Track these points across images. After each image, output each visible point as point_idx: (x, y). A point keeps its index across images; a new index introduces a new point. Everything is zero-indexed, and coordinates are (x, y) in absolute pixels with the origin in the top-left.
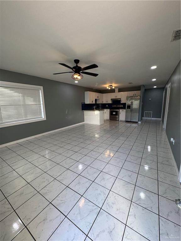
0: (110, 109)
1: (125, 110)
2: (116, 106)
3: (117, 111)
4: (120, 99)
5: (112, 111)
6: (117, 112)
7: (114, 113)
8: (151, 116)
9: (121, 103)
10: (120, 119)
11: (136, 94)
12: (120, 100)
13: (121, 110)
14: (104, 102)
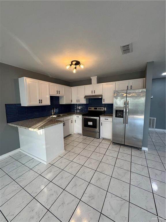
0: (83, 115)
1: (110, 119)
2: (95, 109)
3: (96, 120)
4: (101, 96)
5: (87, 119)
6: (94, 121)
7: (90, 123)
8: (153, 125)
9: (103, 103)
10: (101, 136)
11: (133, 86)
12: (101, 99)
13: (102, 119)
14: (74, 102)
